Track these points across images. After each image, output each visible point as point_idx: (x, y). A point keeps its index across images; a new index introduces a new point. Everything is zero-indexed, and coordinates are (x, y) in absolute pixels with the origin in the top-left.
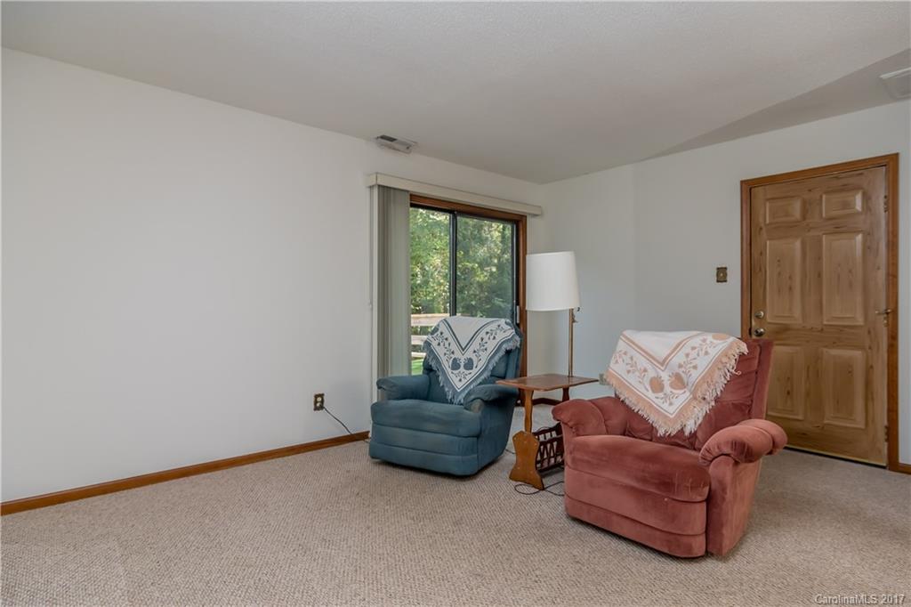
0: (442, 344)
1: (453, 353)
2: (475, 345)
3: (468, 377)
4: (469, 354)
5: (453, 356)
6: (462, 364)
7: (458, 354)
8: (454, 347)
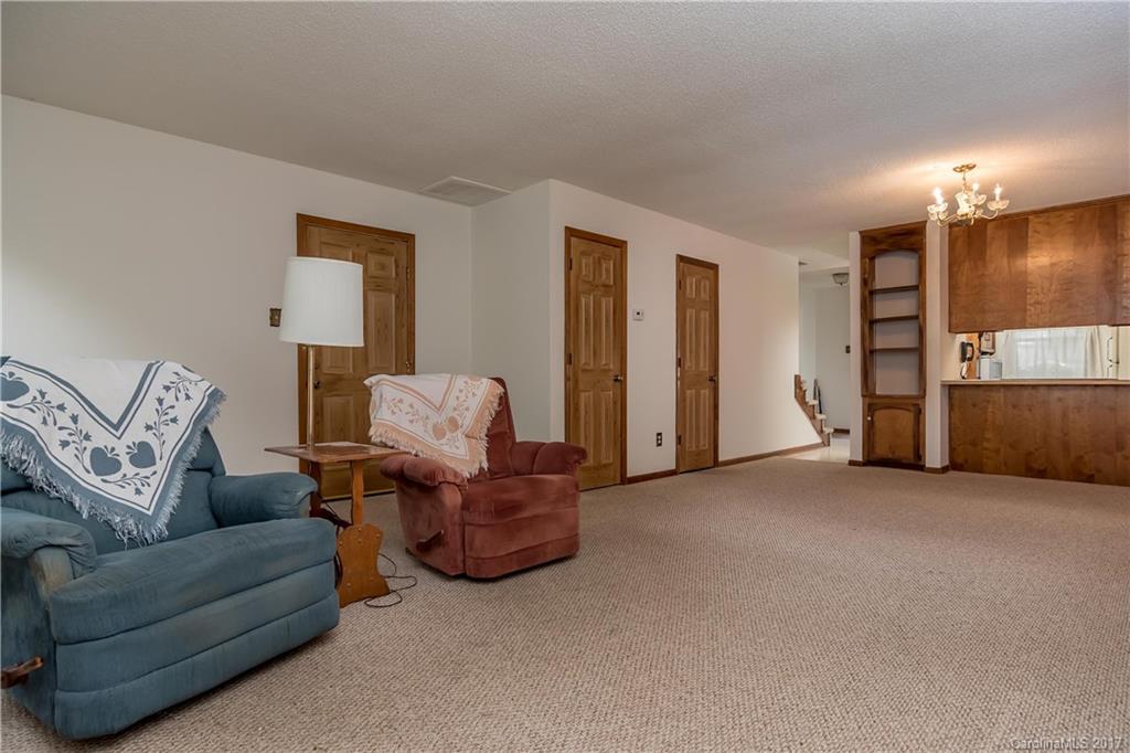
0: (50, 420)
1: (87, 437)
2: (147, 412)
3: (154, 481)
4: (136, 433)
5: (90, 446)
6: (124, 459)
7: (102, 438)
8: (87, 423)
